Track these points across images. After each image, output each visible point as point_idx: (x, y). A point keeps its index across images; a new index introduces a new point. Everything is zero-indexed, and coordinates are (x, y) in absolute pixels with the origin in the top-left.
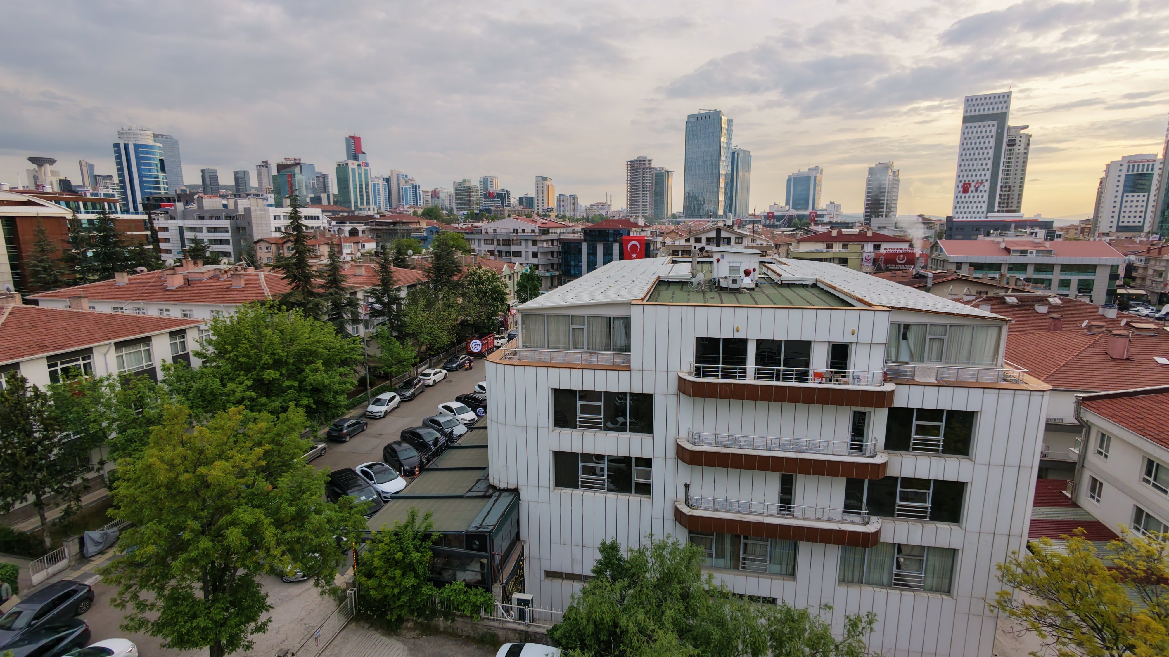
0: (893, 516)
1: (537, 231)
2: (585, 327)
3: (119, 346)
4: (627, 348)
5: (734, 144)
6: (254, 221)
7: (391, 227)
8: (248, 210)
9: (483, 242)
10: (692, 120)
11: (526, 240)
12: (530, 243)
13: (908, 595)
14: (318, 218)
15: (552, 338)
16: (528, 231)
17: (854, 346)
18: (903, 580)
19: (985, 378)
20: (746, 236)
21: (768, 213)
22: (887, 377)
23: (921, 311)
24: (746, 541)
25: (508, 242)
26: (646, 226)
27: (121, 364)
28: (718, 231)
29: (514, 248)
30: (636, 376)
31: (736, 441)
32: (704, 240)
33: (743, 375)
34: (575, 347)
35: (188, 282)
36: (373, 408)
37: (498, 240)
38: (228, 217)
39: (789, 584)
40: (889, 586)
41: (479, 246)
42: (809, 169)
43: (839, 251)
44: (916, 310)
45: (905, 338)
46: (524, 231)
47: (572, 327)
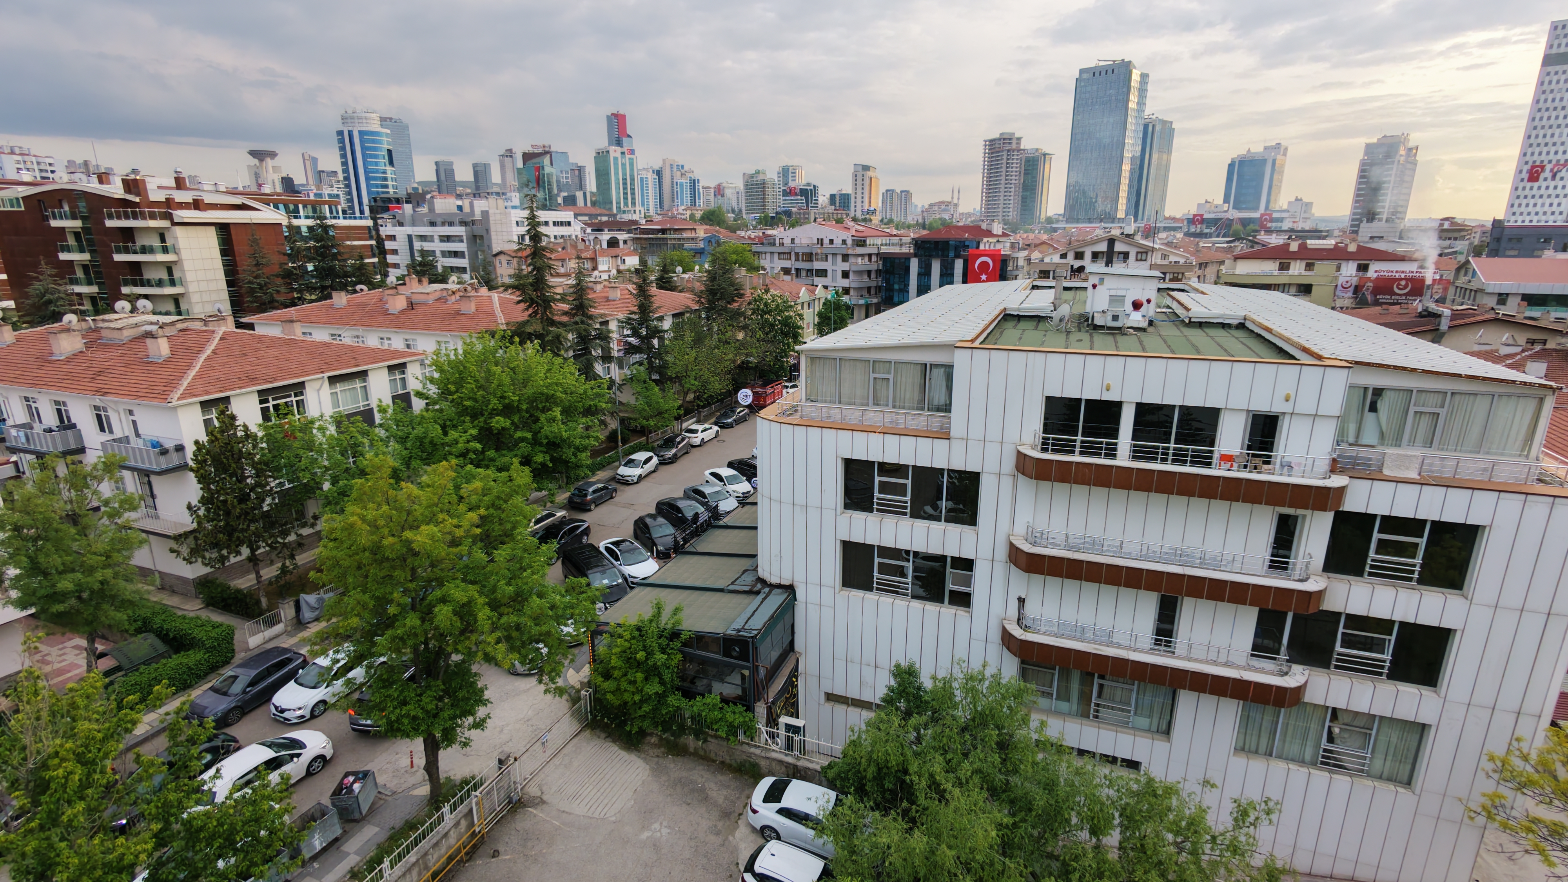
0: (1328, 667)
1: (849, 242)
2: (891, 377)
3: (333, 380)
4: (947, 408)
5: (1148, 111)
6: (493, 228)
7: (660, 235)
8: (485, 214)
9: (776, 256)
10: (1085, 76)
11: (834, 255)
12: (839, 258)
13: (1342, 781)
14: (569, 224)
15: (846, 390)
16: (838, 242)
17: (1287, 419)
18: (1335, 759)
19: (1504, 475)
20: (1153, 249)
21: (1195, 216)
22: (1335, 467)
23: (1404, 369)
24: (1102, 682)
25: (809, 257)
26: (1004, 235)
27: (336, 404)
28: (1111, 242)
29: (817, 265)
30: (958, 446)
31: (1095, 545)
32: (1088, 256)
33: (1112, 452)
34: (876, 404)
35: (411, 305)
36: (623, 471)
37: (797, 254)
38: (463, 223)
39: (1161, 745)
40: (1313, 764)
41: (772, 261)
42: (1266, 148)
43: (1300, 275)
44: (1396, 368)
45: (1373, 408)
46: (831, 241)
47: (873, 376)
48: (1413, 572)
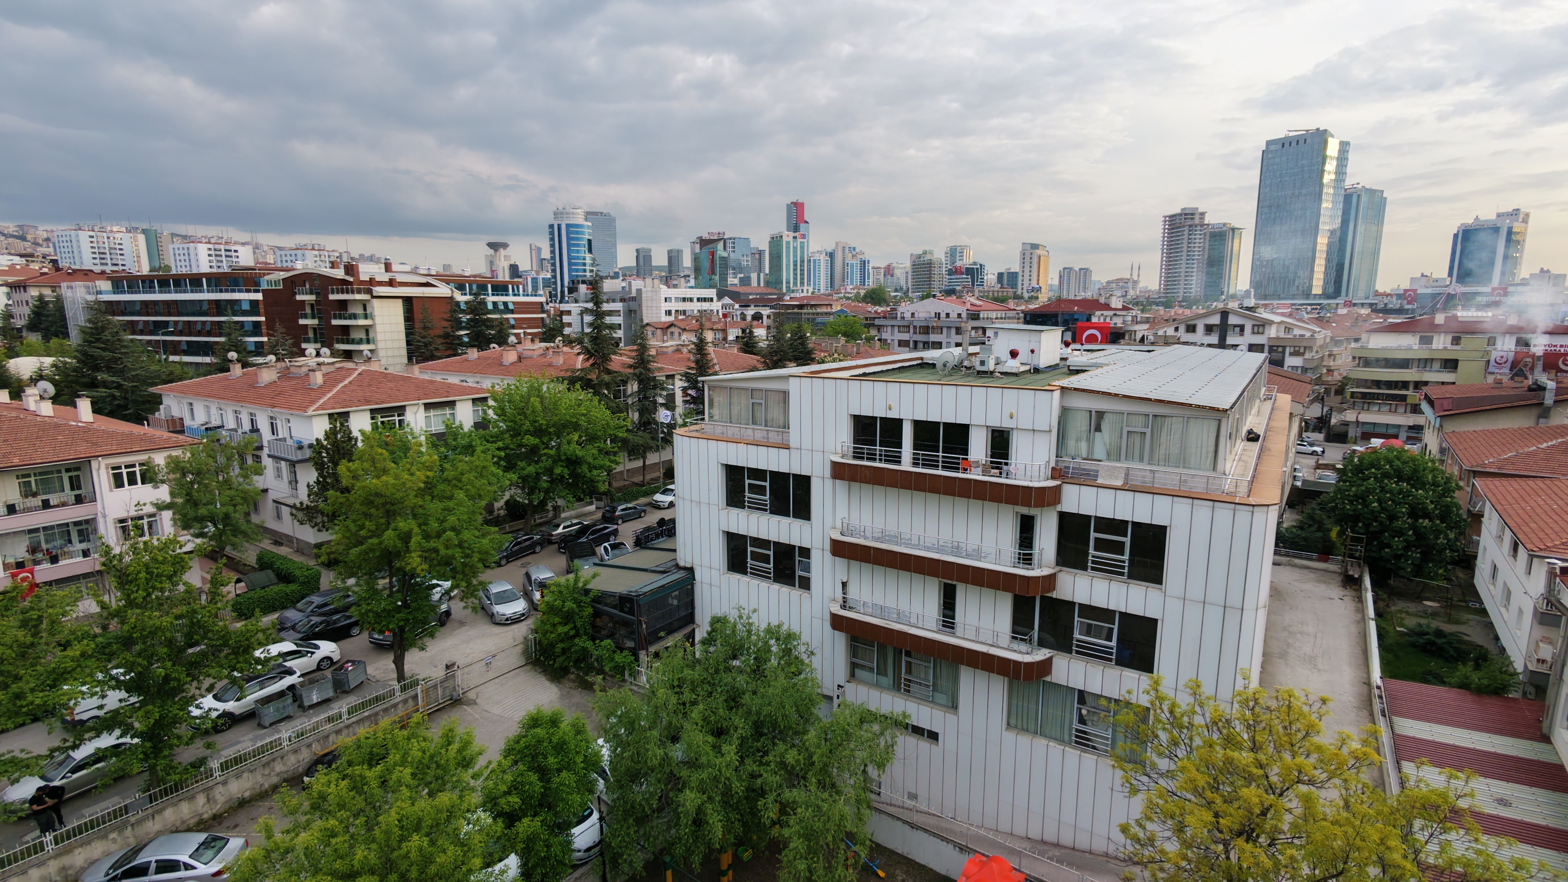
0: (1070, 652)
1: (964, 315)
2: (763, 402)
3: (428, 406)
4: (786, 425)
7: (796, 311)
8: (639, 291)
9: (896, 329)
10: (1272, 147)
11: (949, 328)
12: (953, 331)
13: (1089, 759)
14: (711, 300)
15: (735, 412)
16: (953, 315)
17: (1015, 432)
18: (1088, 740)
21: (1406, 291)
22: (1057, 473)
24: (909, 659)
25: (926, 330)
26: (1125, 308)
27: (428, 424)
28: (1225, 314)
29: (933, 338)
30: (795, 454)
34: (754, 423)
35: (520, 359)
37: (915, 327)
39: (951, 718)
40: (1069, 743)
41: (893, 333)
42: (1499, 215)
43: (1445, 349)
45: (1098, 429)
46: (948, 315)
47: (752, 401)
48: (1123, 567)
